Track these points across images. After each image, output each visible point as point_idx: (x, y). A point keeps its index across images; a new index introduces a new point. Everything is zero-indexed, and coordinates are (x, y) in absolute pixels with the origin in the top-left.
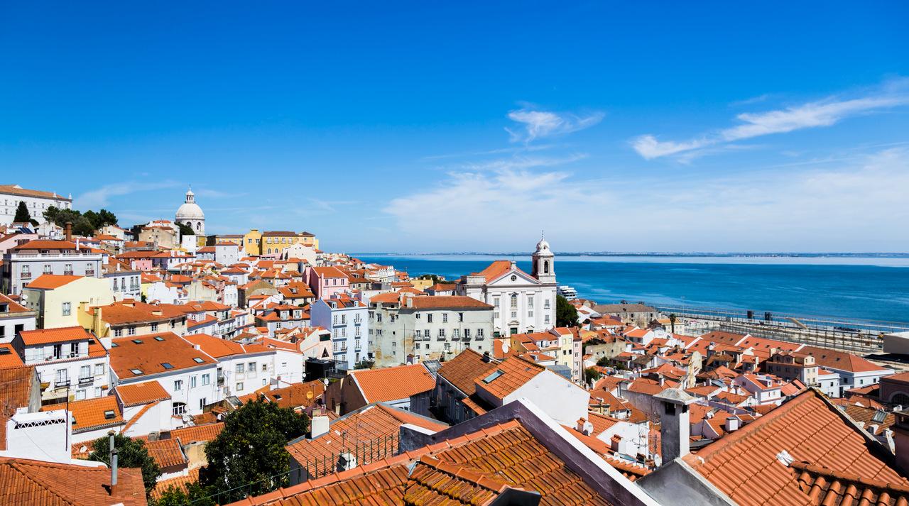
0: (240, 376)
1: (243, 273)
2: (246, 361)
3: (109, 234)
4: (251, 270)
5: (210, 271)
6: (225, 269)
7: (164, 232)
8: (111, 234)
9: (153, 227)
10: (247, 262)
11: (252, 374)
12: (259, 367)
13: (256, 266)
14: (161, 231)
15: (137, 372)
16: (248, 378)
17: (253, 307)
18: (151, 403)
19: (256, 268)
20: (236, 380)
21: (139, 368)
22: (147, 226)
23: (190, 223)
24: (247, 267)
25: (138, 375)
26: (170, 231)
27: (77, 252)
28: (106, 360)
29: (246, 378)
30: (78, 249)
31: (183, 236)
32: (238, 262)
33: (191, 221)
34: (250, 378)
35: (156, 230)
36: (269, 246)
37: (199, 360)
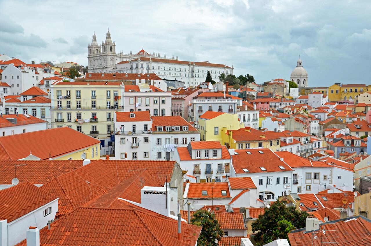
0: (309, 181)
1: (325, 112)
2: (313, 171)
3: (249, 88)
4: (330, 111)
5: (302, 111)
6: (313, 110)
7: (278, 86)
8: (251, 88)
9: (273, 83)
10: (328, 106)
11: (317, 181)
12: (321, 177)
13: (334, 108)
14: (277, 85)
15: (246, 170)
16: (314, 183)
17: (327, 136)
18: (246, 190)
19: (335, 110)
20: (306, 183)
21: (248, 168)
22: (270, 83)
23: (299, 80)
24: (329, 108)
25: (246, 172)
26: (282, 85)
27: (224, 98)
28: (230, 161)
29: (312, 183)
30: (225, 97)
31: (291, 89)
32: (323, 106)
33: (299, 79)
34: (315, 183)
35: (275, 85)
36: (345, 95)
37: (282, 168)
